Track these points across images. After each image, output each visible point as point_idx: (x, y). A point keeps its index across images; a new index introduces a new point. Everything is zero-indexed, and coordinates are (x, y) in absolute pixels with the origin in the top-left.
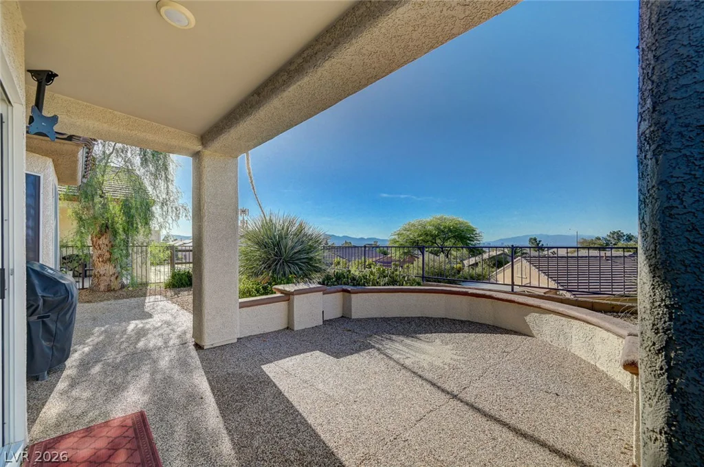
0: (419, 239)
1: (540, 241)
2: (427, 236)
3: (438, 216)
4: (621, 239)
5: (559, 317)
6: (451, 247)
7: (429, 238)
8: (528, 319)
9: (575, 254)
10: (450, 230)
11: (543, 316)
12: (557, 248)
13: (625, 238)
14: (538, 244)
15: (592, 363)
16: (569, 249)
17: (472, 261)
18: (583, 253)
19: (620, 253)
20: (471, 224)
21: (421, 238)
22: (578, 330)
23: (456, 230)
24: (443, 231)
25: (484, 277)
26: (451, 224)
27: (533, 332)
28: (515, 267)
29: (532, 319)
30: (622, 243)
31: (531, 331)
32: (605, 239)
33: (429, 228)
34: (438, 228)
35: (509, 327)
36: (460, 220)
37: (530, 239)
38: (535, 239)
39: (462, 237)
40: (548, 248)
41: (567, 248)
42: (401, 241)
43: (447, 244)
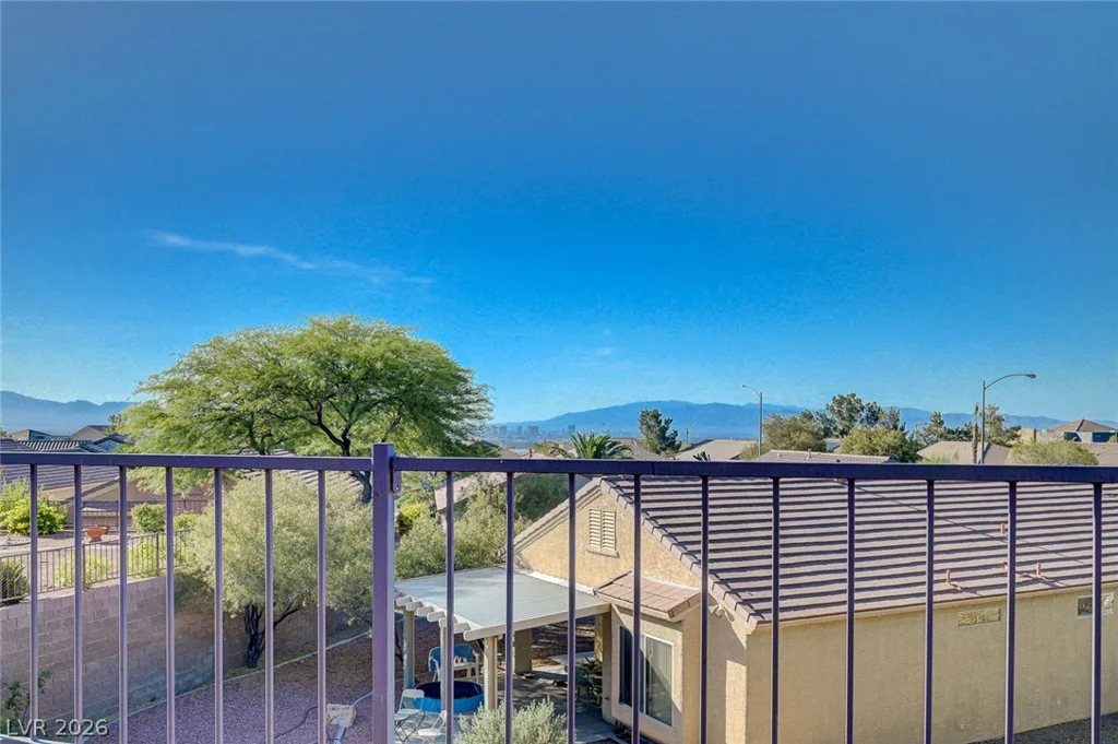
0: (252, 406)
1: (667, 422)
2: (286, 394)
3: (331, 319)
4: (856, 416)
7: (293, 404)
10: (371, 376)
13: (864, 414)
14: (664, 430)
20: (450, 357)
21: (262, 403)
23: (395, 374)
24: (346, 379)
25: (484, 553)
26: (378, 351)
28: (580, 515)
30: (858, 429)
32: (824, 419)
33: (295, 363)
34: (327, 365)
36: (414, 338)
37: (645, 415)
38: (656, 416)
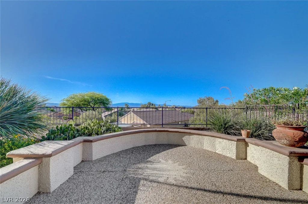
0: (80, 103)
2: (85, 102)
3: (91, 92)
5: (198, 136)
6: (97, 108)
7: (86, 103)
8: (184, 138)
9: (139, 110)
10: (98, 100)
11: (191, 136)
12: (134, 108)
14: (128, 106)
15: (214, 151)
16: (138, 109)
17: (107, 113)
18: (142, 110)
19: (151, 109)
20: (108, 97)
21: (82, 103)
22: (207, 140)
23: (101, 99)
24: (94, 100)
26: (99, 96)
27: (186, 144)
28: (129, 115)
29: (186, 138)
30: (151, 106)
31: (185, 143)
33: (86, 97)
35: (175, 143)
36: (103, 95)
39: (103, 103)
40: (131, 108)
41: (137, 108)
42: (69, 104)
43: (96, 106)
